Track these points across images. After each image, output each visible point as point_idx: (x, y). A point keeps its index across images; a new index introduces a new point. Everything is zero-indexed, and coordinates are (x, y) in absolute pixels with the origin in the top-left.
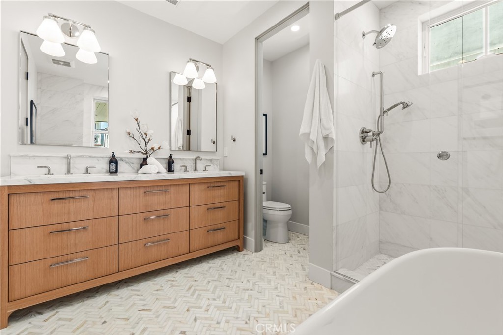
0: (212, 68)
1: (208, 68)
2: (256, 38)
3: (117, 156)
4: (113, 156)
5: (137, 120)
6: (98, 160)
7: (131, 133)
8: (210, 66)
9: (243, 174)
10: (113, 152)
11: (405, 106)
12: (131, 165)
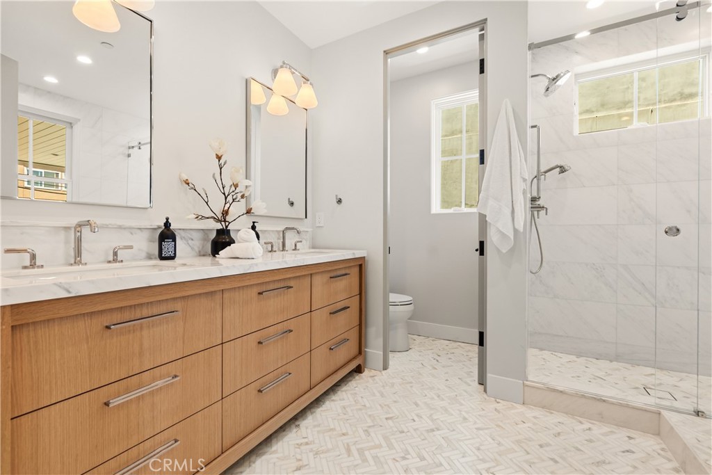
0: (311, 84)
1: (304, 83)
2: (385, 52)
3: (174, 226)
4: (167, 224)
5: (219, 158)
6: (132, 233)
7: (190, 181)
8: (308, 80)
9: (365, 255)
10: (167, 219)
11: (563, 170)
12: (190, 242)
